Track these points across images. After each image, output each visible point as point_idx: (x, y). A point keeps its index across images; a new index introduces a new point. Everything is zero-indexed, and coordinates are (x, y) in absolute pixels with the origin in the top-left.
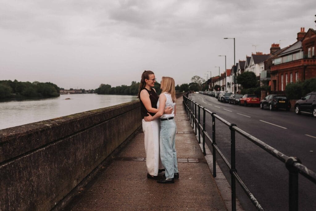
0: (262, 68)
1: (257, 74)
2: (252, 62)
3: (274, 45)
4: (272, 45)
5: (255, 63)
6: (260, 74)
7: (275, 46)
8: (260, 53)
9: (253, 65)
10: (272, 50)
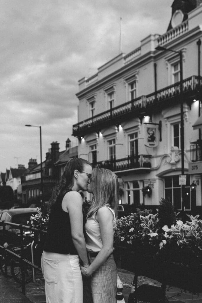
0: (19, 182)
1: (14, 188)
2: (11, 176)
3: (31, 160)
4: (30, 160)
5: (14, 177)
6: (17, 188)
7: (33, 161)
8: (22, 165)
9: (12, 179)
10: (30, 165)
